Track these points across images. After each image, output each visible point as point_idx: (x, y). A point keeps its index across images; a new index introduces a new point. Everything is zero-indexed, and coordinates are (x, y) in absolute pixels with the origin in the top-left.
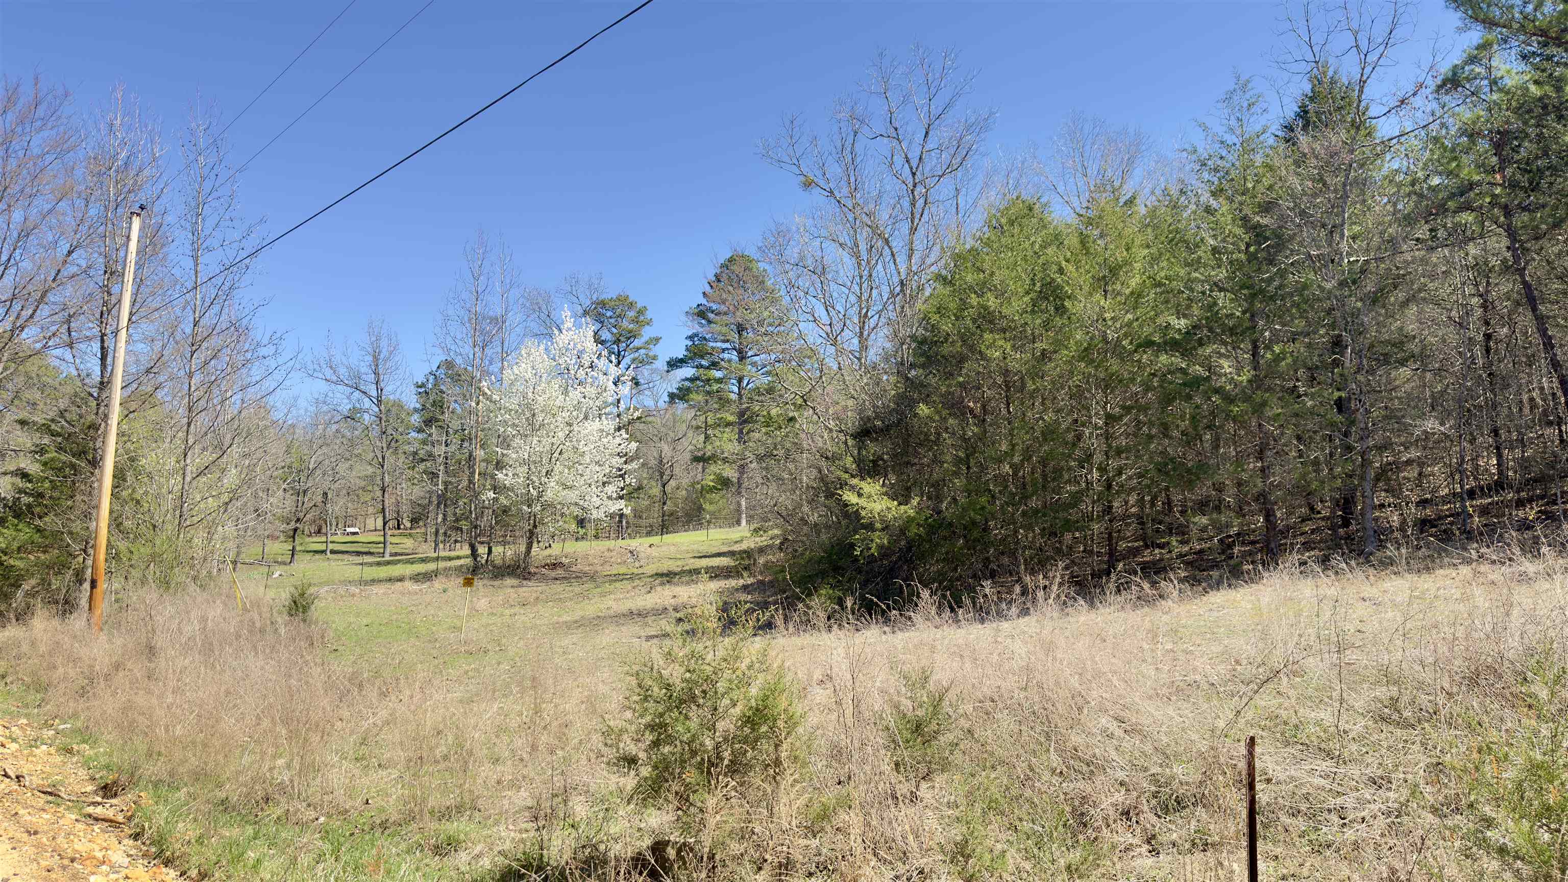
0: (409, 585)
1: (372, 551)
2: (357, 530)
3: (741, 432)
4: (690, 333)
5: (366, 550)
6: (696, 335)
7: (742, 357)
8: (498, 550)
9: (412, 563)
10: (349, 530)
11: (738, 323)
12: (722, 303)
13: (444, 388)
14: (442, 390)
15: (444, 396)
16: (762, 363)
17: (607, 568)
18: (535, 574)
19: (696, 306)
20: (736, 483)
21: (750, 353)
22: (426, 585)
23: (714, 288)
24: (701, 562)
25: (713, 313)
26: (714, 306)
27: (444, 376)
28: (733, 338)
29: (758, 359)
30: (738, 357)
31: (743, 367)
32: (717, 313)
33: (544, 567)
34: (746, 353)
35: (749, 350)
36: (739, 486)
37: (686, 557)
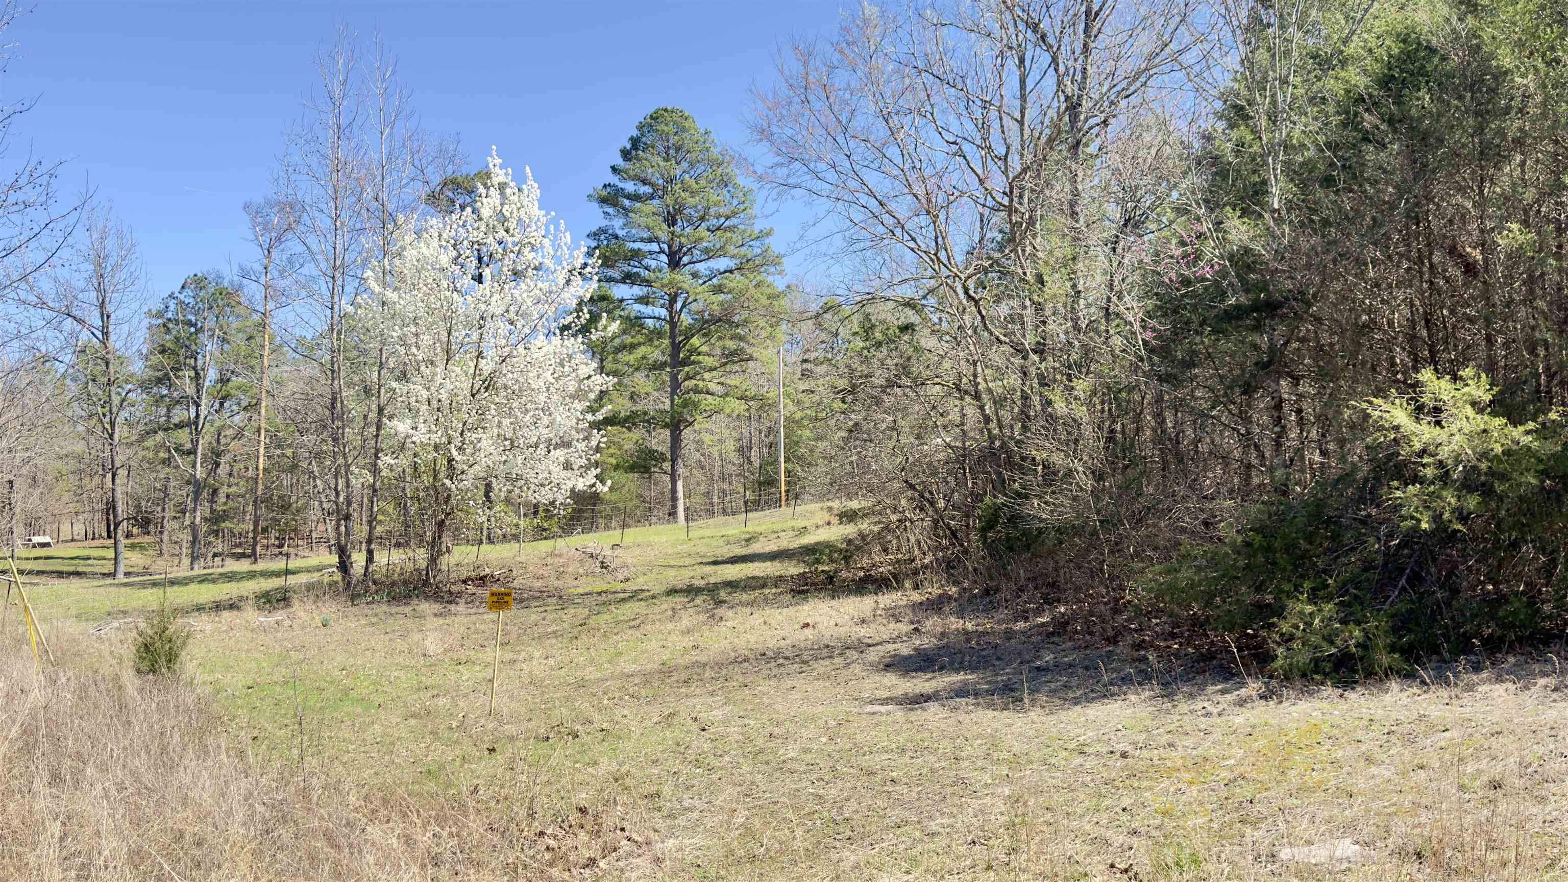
0: (251, 615)
1: (80, 569)
2: (47, 539)
3: (674, 378)
4: (594, 229)
5: (72, 569)
6: (603, 231)
7: (675, 263)
8: (381, 558)
9: (214, 581)
10: (36, 539)
11: (669, 213)
12: (644, 182)
13: (193, 319)
14: (190, 321)
15: (193, 330)
16: (708, 273)
17: (571, 582)
18: (459, 594)
19: (605, 186)
20: (669, 456)
21: (685, 259)
22: (279, 615)
23: (630, 160)
24: (727, 571)
25: (629, 197)
26: (630, 187)
27: (191, 300)
28: (664, 236)
29: (701, 267)
30: (669, 265)
31: (683, 278)
32: (635, 197)
33: (465, 582)
34: (680, 259)
35: (685, 254)
36: (673, 461)
37: (687, 563)
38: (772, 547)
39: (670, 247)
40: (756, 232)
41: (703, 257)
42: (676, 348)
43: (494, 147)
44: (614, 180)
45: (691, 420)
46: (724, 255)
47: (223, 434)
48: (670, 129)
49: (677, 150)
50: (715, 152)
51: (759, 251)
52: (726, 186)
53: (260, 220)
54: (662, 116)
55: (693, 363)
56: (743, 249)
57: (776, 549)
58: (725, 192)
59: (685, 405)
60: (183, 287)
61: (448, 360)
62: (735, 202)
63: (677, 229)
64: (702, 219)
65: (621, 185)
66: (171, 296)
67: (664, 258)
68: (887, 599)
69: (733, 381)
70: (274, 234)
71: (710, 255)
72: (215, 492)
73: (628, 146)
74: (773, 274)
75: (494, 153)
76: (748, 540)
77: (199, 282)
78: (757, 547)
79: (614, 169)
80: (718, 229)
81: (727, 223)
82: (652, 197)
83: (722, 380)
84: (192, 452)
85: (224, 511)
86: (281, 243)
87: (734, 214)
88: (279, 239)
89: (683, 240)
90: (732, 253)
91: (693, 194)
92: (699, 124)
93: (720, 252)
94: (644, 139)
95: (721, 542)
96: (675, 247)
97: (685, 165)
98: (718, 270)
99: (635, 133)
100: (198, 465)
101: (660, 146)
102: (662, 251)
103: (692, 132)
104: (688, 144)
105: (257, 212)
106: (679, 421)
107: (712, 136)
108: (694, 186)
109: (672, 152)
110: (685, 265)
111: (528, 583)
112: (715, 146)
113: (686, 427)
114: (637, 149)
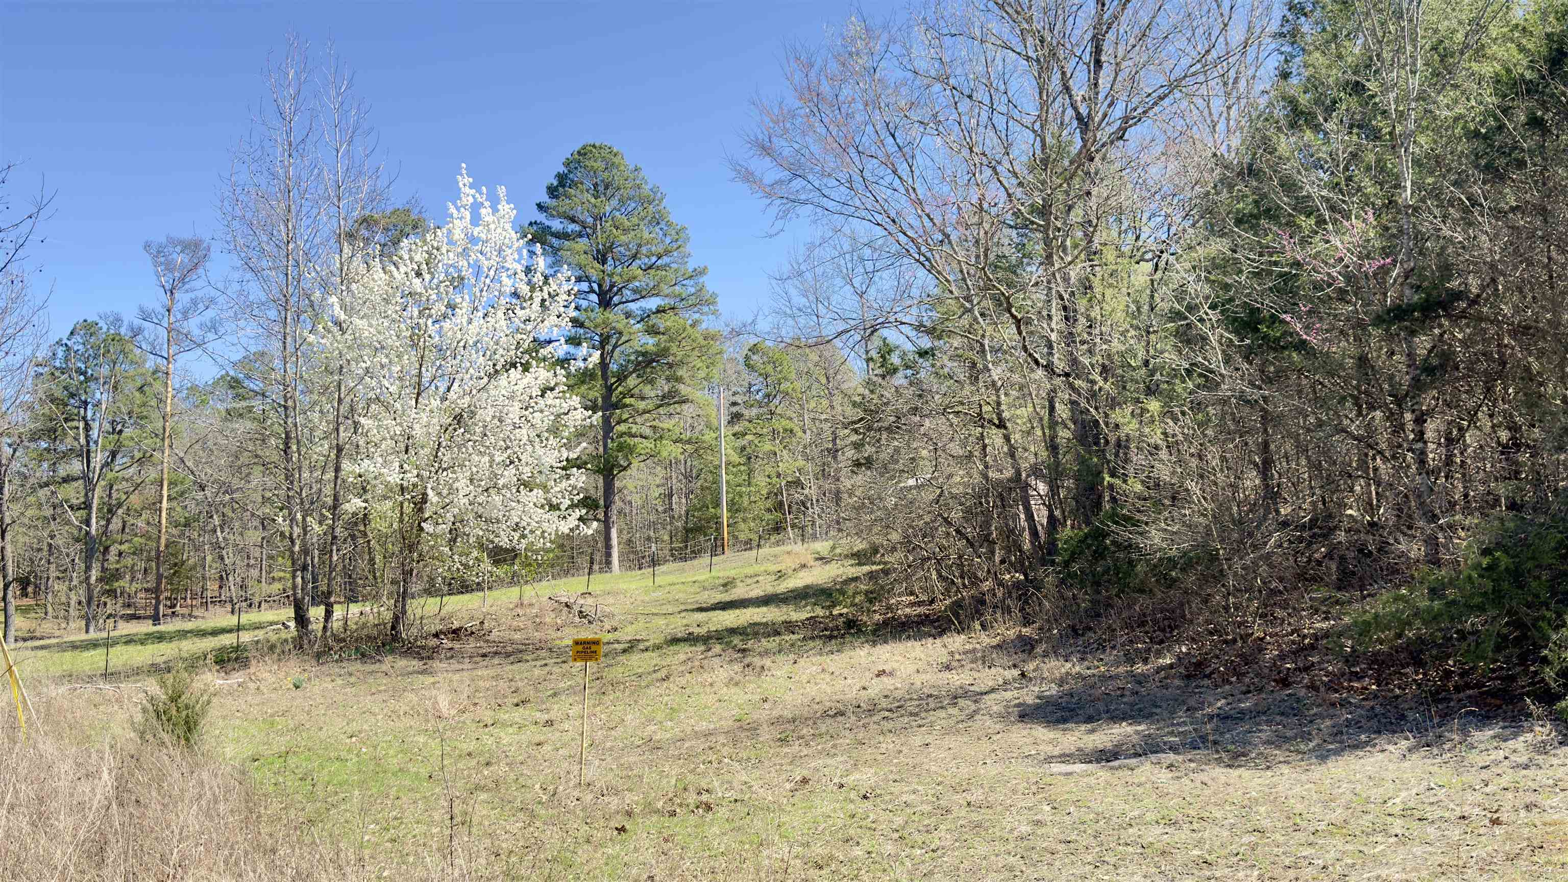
0: (208, 677)
3: (606, 421)
7: (605, 303)
8: (340, 613)
11: (598, 251)
12: (573, 220)
13: (83, 366)
14: (80, 368)
15: (82, 378)
16: (639, 312)
17: (554, 634)
18: (435, 650)
19: (531, 224)
20: (602, 502)
21: (616, 299)
22: (238, 677)
23: (556, 197)
24: (721, 618)
25: (557, 235)
26: (556, 225)
27: (81, 347)
28: (594, 275)
29: (632, 306)
30: (600, 304)
31: (615, 317)
32: (563, 236)
33: (436, 635)
34: (611, 298)
35: (616, 294)
36: (607, 507)
37: (670, 611)
38: (756, 592)
39: (600, 286)
40: (690, 270)
41: (633, 297)
42: (609, 389)
43: (464, 165)
44: (541, 217)
45: (625, 464)
46: (657, 295)
47: (115, 487)
48: (599, 165)
49: (606, 188)
50: (646, 189)
51: (693, 290)
52: (658, 223)
53: (162, 259)
54: (591, 152)
55: (626, 406)
56: (677, 287)
57: (762, 594)
58: (657, 229)
59: (620, 448)
60: (72, 333)
61: (419, 394)
62: (668, 240)
63: (608, 267)
64: (635, 257)
65: (547, 223)
66: (59, 343)
67: (594, 298)
68: (956, 642)
69: (667, 424)
70: (177, 274)
71: (640, 294)
72: (107, 549)
73: (555, 183)
74: (706, 314)
75: (464, 172)
76: (725, 585)
77: (89, 328)
78: (739, 592)
79: (540, 207)
80: (650, 268)
81: (660, 262)
82: (580, 235)
83: (654, 423)
84: (87, 506)
85: (117, 570)
86: (184, 284)
87: (667, 252)
88: (182, 280)
89: (616, 278)
90: (667, 292)
91: (626, 231)
92: (629, 159)
93: (654, 292)
94: (571, 176)
95: (696, 588)
96: (606, 287)
97: (614, 202)
98: (650, 310)
99: (562, 169)
100: (94, 520)
101: (589, 184)
102: (592, 291)
103: (622, 168)
104: (618, 181)
105: (159, 252)
106: (613, 466)
107: (642, 174)
108: (627, 223)
109: (601, 188)
110: (616, 305)
111: (507, 635)
112: (646, 183)
113: (620, 472)
114: (564, 186)
